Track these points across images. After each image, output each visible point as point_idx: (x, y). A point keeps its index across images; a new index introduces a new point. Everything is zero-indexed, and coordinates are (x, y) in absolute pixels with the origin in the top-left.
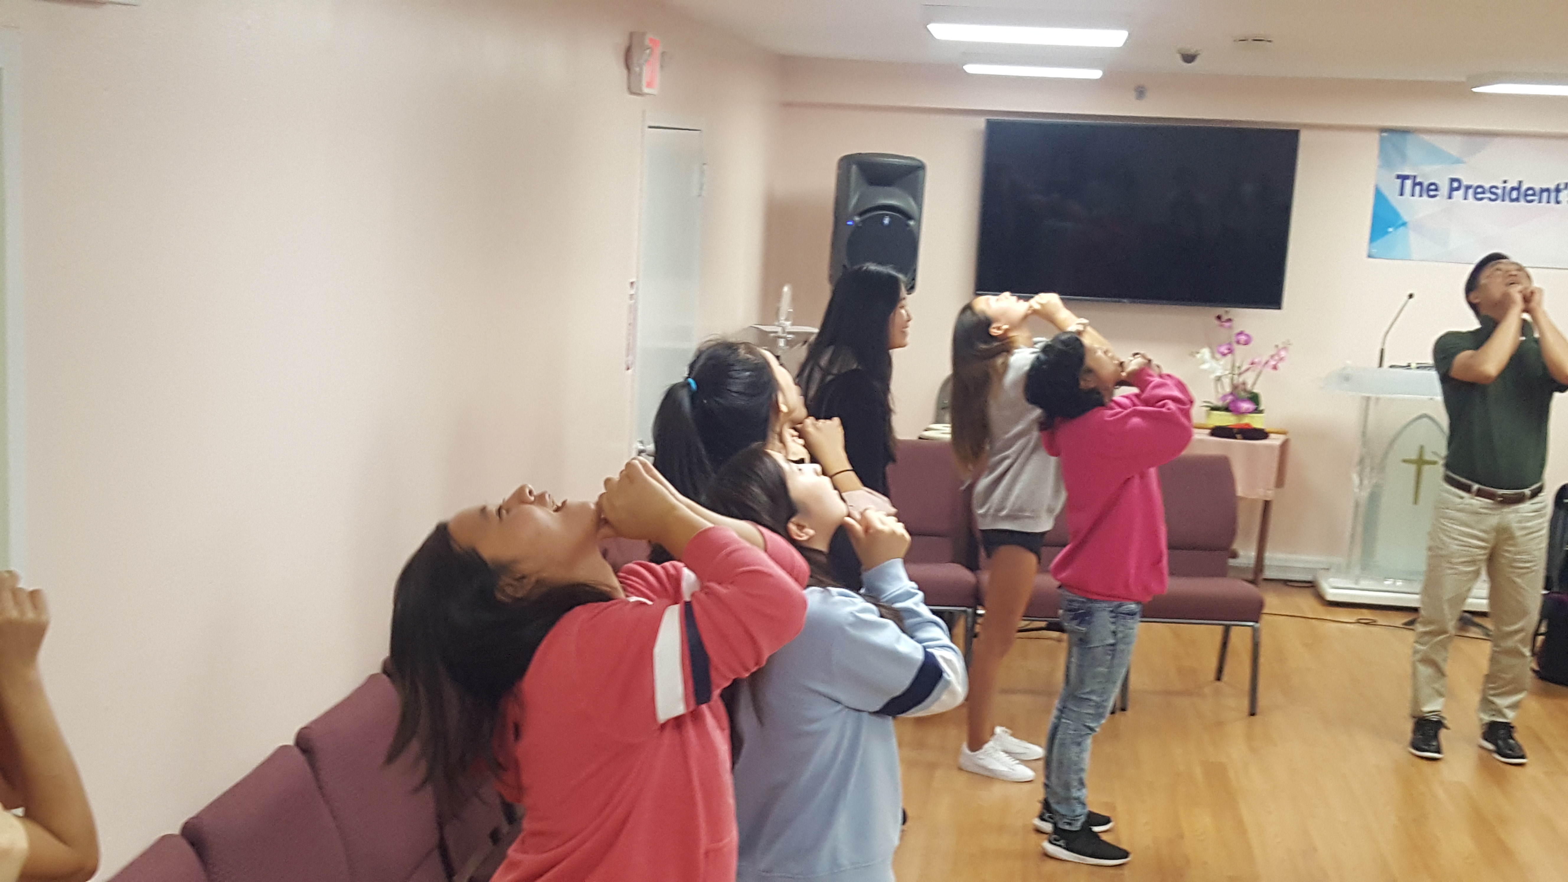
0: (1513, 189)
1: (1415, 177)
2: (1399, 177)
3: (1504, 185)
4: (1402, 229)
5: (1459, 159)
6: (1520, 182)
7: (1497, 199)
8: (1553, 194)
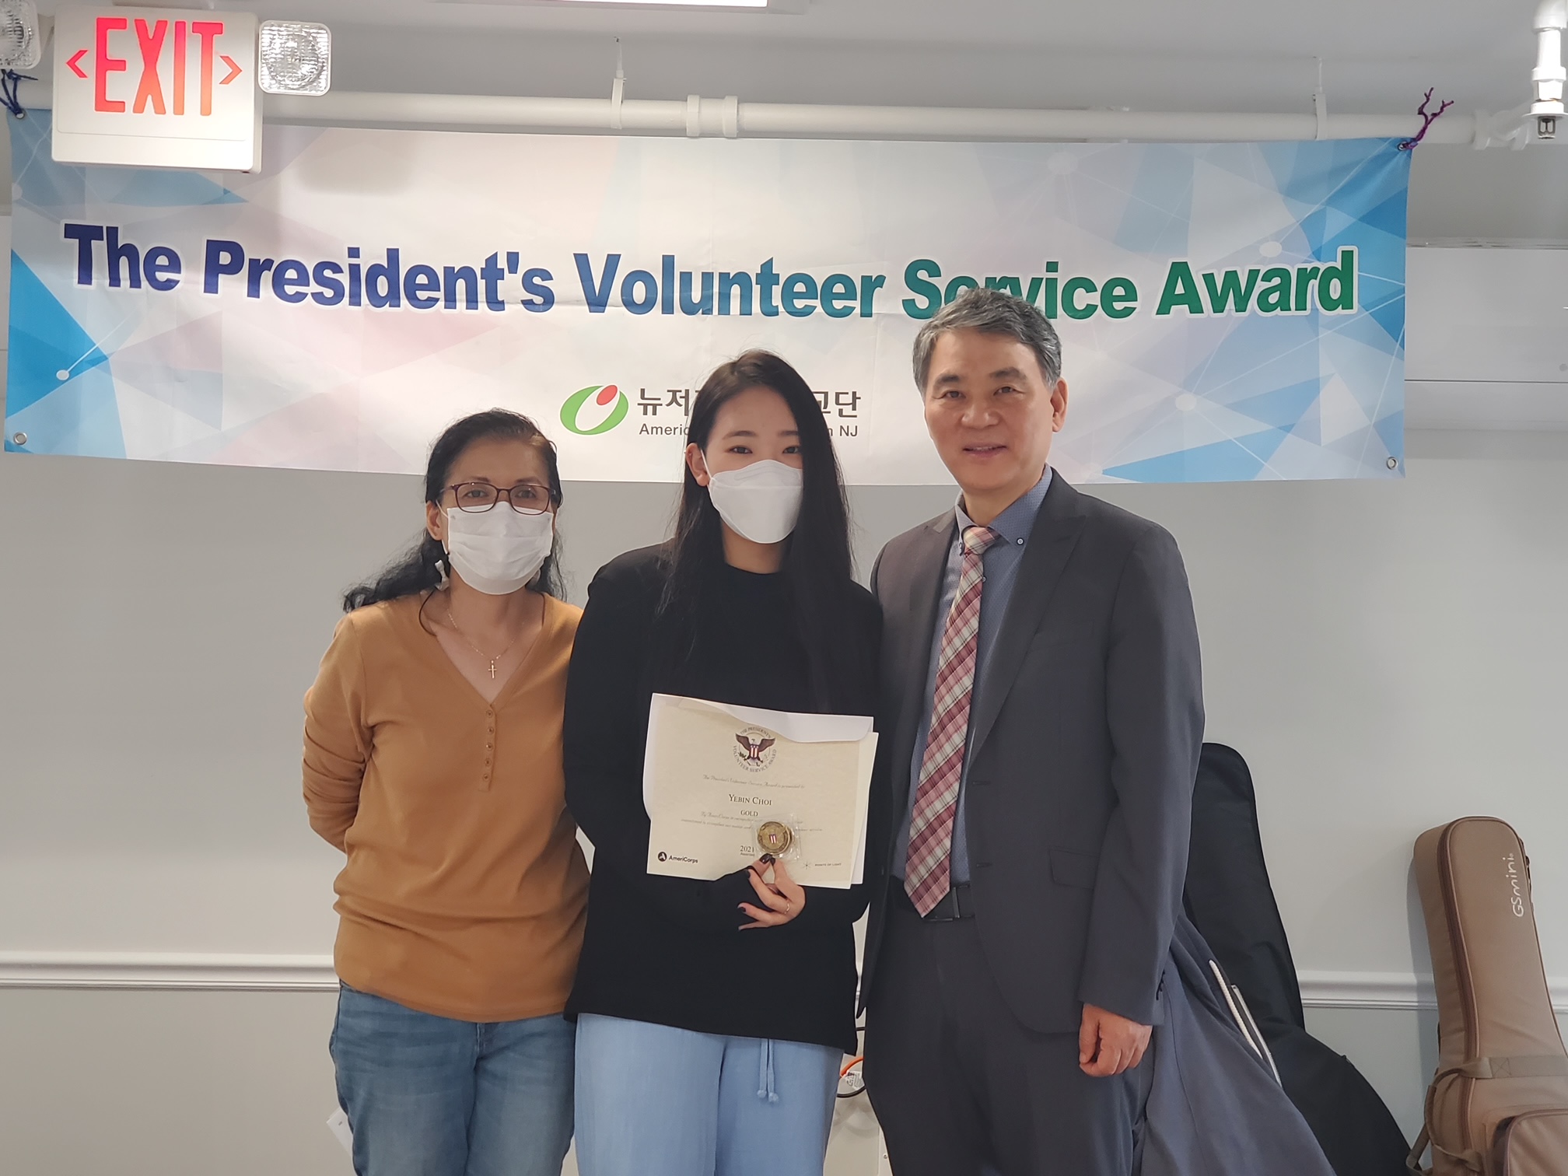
0: (375, 271)
1: (113, 232)
2: (71, 231)
3: (354, 261)
4: (89, 375)
5: (226, 192)
6: (393, 255)
7: (338, 297)
8: (481, 284)
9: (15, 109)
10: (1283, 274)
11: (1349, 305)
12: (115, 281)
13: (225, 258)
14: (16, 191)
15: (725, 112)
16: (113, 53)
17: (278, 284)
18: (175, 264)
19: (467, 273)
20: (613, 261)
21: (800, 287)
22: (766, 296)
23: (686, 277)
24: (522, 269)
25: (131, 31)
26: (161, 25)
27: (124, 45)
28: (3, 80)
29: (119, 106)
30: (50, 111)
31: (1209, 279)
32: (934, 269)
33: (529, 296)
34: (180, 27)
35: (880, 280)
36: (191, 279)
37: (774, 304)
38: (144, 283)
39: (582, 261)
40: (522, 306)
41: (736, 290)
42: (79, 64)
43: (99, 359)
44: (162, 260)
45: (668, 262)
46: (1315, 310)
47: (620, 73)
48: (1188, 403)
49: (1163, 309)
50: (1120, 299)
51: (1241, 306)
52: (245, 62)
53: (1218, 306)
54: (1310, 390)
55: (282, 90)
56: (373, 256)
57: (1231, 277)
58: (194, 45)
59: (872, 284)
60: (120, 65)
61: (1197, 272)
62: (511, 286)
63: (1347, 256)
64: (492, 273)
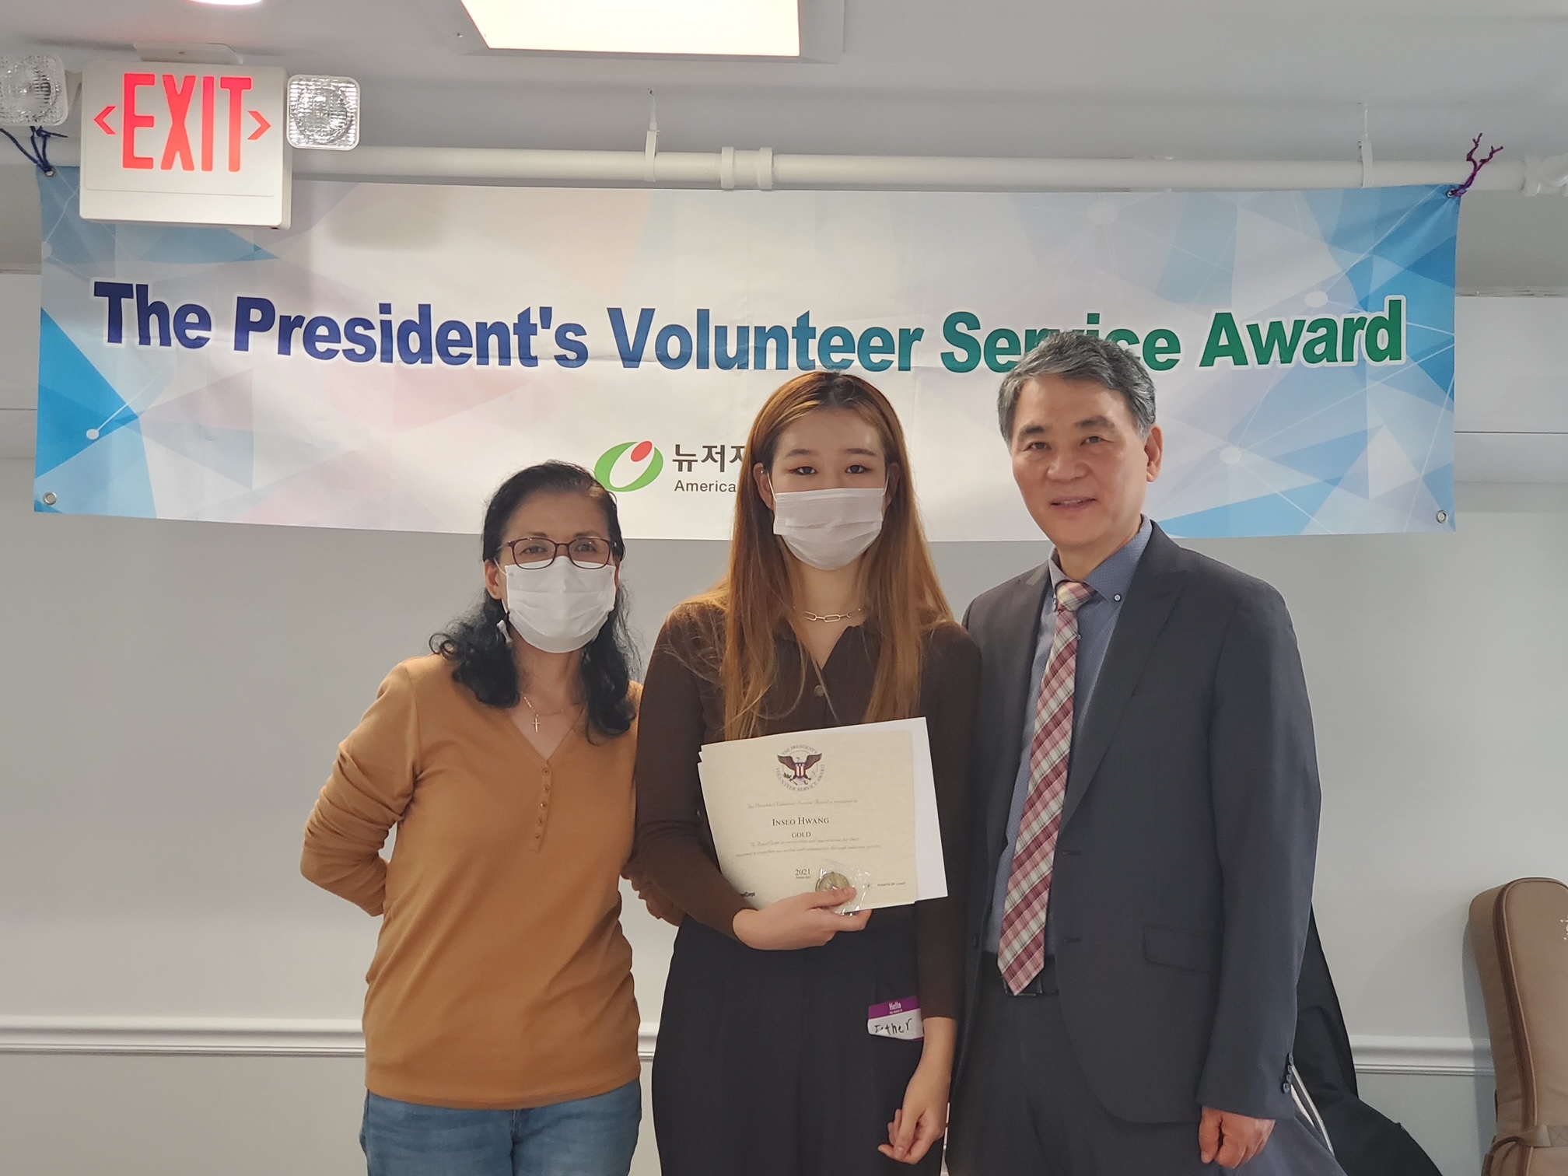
0: (407, 327)
2: (101, 289)
3: (386, 317)
5: (257, 248)
6: (425, 311)
7: (370, 353)
8: (514, 340)
9: (45, 166)
10: (1330, 324)
11: (1397, 356)
12: (145, 339)
13: (256, 315)
14: (46, 250)
15: (759, 164)
16: (139, 111)
17: (309, 341)
18: (205, 322)
19: (500, 329)
20: (647, 315)
21: (837, 341)
22: (802, 351)
23: (721, 331)
24: (555, 324)
25: (159, 87)
26: (189, 81)
27: (152, 101)
28: (32, 138)
29: (147, 163)
30: (77, 168)
31: (1253, 329)
32: (973, 322)
33: (563, 352)
34: (208, 82)
35: (918, 334)
36: (221, 336)
37: (811, 358)
38: (174, 340)
39: (616, 315)
40: (555, 361)
41: (772, 344)
42: (107, 120)
43: (129, 418)
44: (192, 318)
45: (703, 316)
46: (1362, 360)
47: (654, 125)
48: (1233, 456)
49: (1207, 361)
50: (1162, 351)
51: (1286, 357)
52: (274, 118)
53: (1263, 357)
54: (1357, 442)
55: (311, 145)
56: (404, 312)
57: (1276, 328)
58: (222, 99)
59: (910, 337)
60: (148, 121)
61: (1241, 323)
62: (544, 342)
63: (1395, 306)
64: (524, 326)
